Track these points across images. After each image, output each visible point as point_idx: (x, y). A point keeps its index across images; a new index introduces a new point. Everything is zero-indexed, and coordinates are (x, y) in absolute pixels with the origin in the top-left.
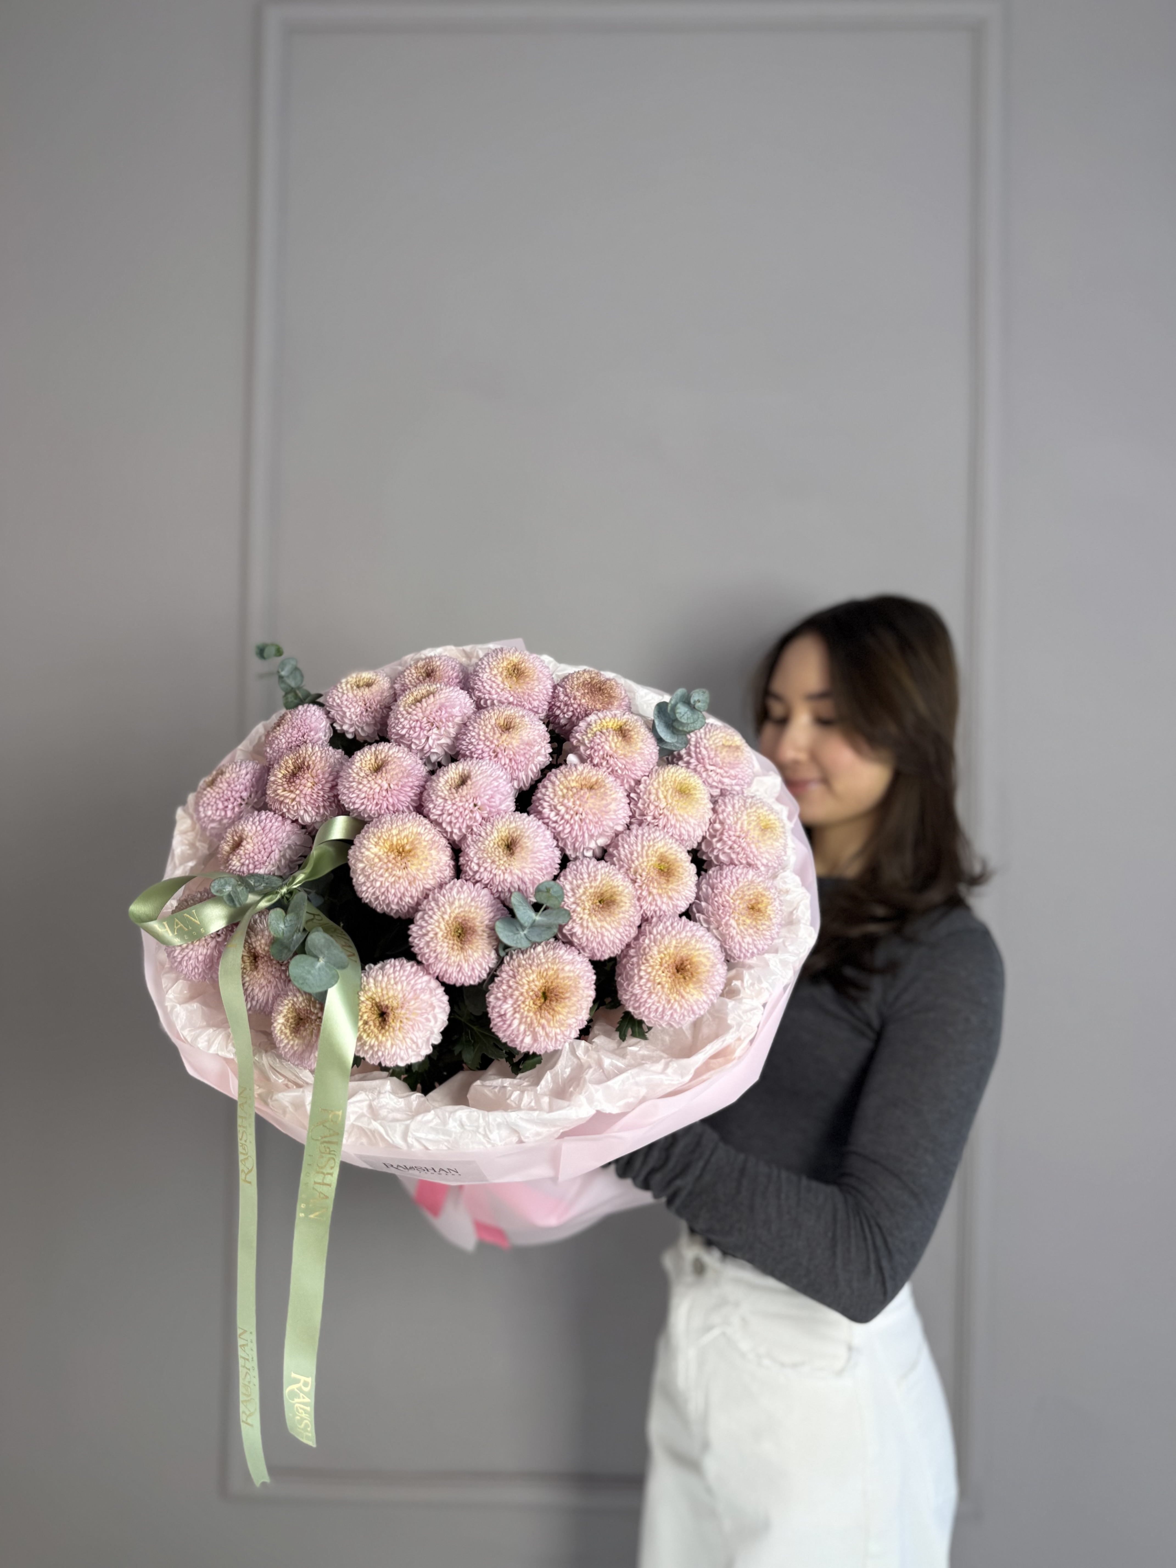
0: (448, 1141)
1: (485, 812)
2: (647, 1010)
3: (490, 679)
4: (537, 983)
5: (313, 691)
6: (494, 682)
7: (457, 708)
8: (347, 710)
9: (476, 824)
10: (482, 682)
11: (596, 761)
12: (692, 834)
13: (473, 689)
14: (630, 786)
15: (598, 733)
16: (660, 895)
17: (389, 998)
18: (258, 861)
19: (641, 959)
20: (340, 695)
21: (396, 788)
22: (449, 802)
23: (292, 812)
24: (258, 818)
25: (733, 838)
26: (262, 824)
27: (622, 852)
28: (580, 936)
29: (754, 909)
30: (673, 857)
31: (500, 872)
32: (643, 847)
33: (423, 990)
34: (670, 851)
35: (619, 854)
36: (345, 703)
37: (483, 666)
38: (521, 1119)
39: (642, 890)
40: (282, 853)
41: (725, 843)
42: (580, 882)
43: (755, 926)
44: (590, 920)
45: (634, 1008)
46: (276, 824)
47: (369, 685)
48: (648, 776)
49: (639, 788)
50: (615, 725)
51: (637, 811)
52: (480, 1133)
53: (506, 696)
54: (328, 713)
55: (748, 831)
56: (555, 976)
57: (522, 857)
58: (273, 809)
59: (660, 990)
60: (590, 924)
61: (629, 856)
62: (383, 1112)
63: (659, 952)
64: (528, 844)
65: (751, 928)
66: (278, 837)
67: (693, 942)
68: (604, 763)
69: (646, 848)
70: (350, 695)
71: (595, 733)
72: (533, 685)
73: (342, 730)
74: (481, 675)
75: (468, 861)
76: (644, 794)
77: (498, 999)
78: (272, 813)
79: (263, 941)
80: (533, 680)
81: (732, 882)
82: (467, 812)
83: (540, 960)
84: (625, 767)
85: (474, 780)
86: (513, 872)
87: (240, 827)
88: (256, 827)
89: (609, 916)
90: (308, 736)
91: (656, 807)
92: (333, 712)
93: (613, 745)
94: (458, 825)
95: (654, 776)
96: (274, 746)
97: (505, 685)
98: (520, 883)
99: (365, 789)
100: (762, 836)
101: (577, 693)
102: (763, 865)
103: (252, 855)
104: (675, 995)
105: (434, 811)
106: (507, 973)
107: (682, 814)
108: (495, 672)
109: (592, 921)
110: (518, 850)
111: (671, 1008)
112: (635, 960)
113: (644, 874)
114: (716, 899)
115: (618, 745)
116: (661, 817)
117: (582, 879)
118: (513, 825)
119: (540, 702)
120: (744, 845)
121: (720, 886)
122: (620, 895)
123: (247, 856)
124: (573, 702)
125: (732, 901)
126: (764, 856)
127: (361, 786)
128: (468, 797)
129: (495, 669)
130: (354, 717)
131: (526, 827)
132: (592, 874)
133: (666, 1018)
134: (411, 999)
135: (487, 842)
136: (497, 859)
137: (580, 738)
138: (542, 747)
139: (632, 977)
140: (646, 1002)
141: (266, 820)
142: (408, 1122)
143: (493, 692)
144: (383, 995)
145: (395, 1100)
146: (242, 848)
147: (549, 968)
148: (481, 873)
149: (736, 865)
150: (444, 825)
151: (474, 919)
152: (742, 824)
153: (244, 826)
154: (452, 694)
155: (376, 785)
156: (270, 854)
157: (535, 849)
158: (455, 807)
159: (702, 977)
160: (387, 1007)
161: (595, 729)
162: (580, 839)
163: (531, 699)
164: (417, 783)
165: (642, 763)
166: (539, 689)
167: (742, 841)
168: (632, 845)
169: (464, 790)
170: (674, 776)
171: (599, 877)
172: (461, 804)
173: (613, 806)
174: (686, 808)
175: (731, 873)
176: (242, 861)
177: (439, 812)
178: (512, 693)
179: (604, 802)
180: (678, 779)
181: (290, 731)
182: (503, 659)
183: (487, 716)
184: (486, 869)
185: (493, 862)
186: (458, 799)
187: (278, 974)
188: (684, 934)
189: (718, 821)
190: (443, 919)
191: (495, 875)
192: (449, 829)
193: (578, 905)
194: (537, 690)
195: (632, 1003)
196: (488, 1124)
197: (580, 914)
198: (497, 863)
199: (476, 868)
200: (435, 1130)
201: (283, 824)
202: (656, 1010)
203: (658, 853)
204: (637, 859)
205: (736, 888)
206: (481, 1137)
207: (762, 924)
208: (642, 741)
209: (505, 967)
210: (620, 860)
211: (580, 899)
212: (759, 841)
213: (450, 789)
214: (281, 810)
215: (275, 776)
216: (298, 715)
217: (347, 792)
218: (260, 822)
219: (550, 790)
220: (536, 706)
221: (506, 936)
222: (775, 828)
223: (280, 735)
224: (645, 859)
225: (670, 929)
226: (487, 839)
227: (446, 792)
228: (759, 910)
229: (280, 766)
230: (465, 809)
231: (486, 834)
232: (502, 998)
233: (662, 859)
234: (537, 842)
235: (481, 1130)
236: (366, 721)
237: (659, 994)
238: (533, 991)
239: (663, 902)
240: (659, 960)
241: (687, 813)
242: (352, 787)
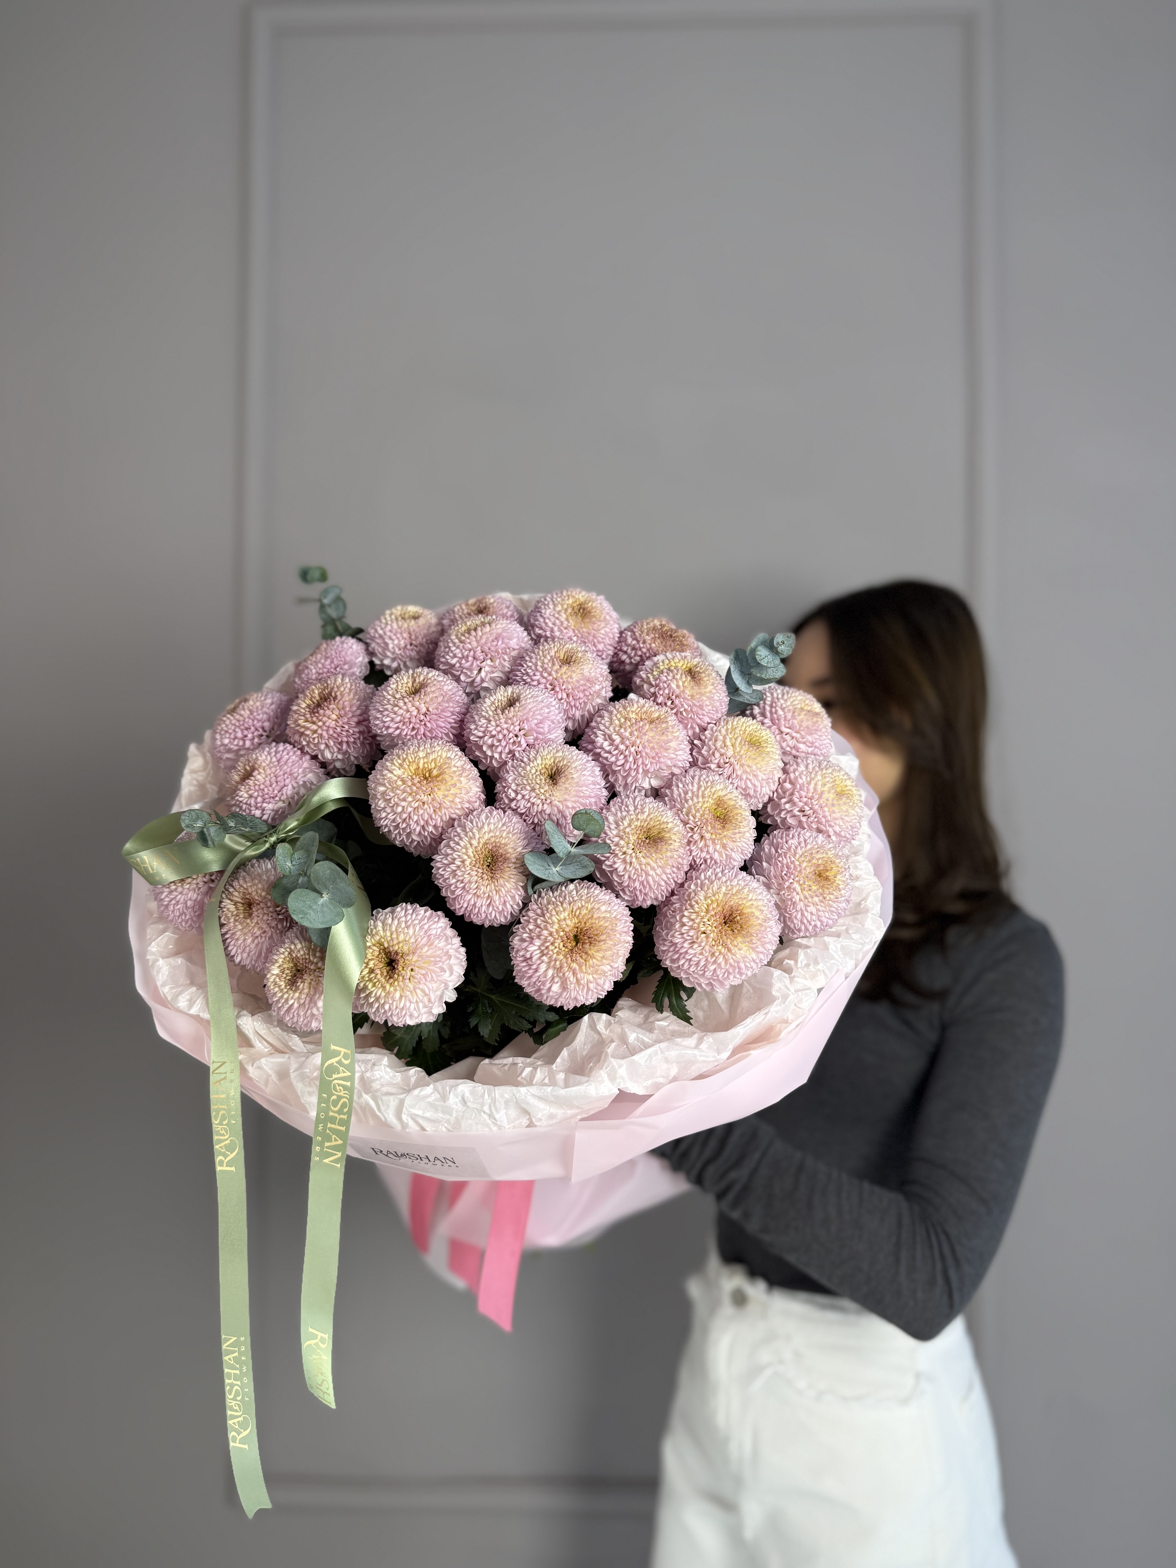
0: (448, 1121)
1: (532, 737)
2: (687, 963)
3: (554, 615)
4: (569, 922)
5: (354, 624)
6: (558, 618)
7: (515, 640)
8: (389, 642)
9: (519, 749)
10: (544, 619)
11: (660, 700)
12: (759, 789)
13: (533, 626)
14: (694, 733)
15: (665, 670)
16: (713, 841)
17: (399, 943)
18: (267, 794)
19: (685, 905)
20: (383, 626)
21: (435, 711)
22: (493, 723)
23: (312, 746)
24: (275, 749)
25: (805, 800)
26: (278, 756)
27: (676, 792)
28: (622, 874)
29: (822, 876)
30: (733, 803)
31: (539, 801)
32: (699, 787)
33: (438, 937)
34: (729, 796)
35: (672, 794)
36: (389, 634)
37: (546, 603)
38: (533, 1095)
39: (694, 833)
40: (295, 790)
41: (794, 804)
42: (624, 813)
43: (821, 894)
44: (634, 855)
45: (673, 961)
46: (294, 757)
47: (416, 617)
48: (715, 724)
49: (704, 735)
50: (684, 667)
51: (700, 758)
52: (484, 1112)
53: (569, 635)
54: (367, 645)
55: (822, 793)
56: (590, 916)
57: (566, 788)
58: (293, 741)
59: (704, 939)
60: (634, 860)
61: (683, 795)
62: (376, 1085)
63: (706, 898)
64: (574, 776)
65: (817, 896)
66: (293, 772)
67: (746, 891)
68: (669, 703)
69: (703, 788)
70: (395, 626)
71: (662, 671)
72: (599, 625)
73: (383, 665)
74: (543, 611)
75: (504, 787)
76: (710, 740)
77: (523, 940)
78: (292, 746)
79: (260, 886)
80: (600, 621)
81: (799, 843)
82: (511, 735)
83: (573, 898)
84: (691, 709)
85: (523, 702)
86: (554, 803)
87: (254, 756)
88: (271, 758)
89: (656, 852)
90: (341, 669)
91: (722, 755)
92: (373, 645)
93: (681, 684)
94: (499, 749)
95: (722, 723)
96: (303, 676)
97: (569, 622)
98: (559, 816)
99: (401, 711)
100: (837, 800)
101: (647, 637)
102: (835, 832)
103: (262, 787)
104: (720, 947)
105: (475, 732)
106: (534, 911)
107: (750, 764)
108: (559, 608)
109: (637, 858)
110: (563, 780)
111: (715, 962)
112: (677, 905)
113: (698, 815)
114: (780, 859)
115: (686, 684)
116: (726, 765)
117: (628, 812)
118: (560, 754)
119: (605, 646)
120: (816, 807)
121: (786, 846)
122: (669, 832)
123: (257, 787)
124: (642, 645)
125: (797, 863)
126: (837, 822)
127: (396, 709)
128: (515, 719)
129: (560, 606)
130: (397, 650)
131: (575, 758)
132: (639, 807)
133: (708, 974)
134: (424, 945)
135: (528, 768)
136: (538, 786)
137: (644, 676)
138: (603, 688)
139: (673, 925)
140: (686, 952)
141: (283, 751)
142: (402, 1096)
143: (556, 629)
144: (392, 939)
145: (391, 1074)
146: (252, 778)
147: (582, 906)
148: (518, 801)
149: (804, 829)
150: (485, 748)
151: (506, 845)
152: (816, 784)
153: (258, 755)
154: (510, 626)
155: (414, 708)
156: (282, 788)
157: (581, 783)
158: (499, 729)
159: (752, 931)
160: (397, 953)
161: (662, 668)
162: (633, 773)
163: (596, 641)
164: (458, 709)
165: (710, 708)
166: (606, 631)
167: (815, 803)
168: (688, 785)
169: (511, 712)
170: (744, 725)
171: (647, 810)
172: (505, 726)
173: (673, 744)
174: (755, 759)
175: (799, 835)
176: (250, 792)
177: (481, 734)
178: (576, 632)
179: (664, 738)
180: (748, 730)
181: (323, 661)
182: (568, 596)
183: (546, 647)
184: (523, 796)
185: (533, 790)
186: (503, 721)
187: (273, 924)
188: (735, 882)
189: (788, 781)
190: (471, 845)
191: (533, 804)
192: (489, 753)
193: (621, 838)
194: (603, 632)
195: (670, 954)
196: (494, 1100)
197: (623, 847)
198: (537, 791)
199: (513, 795)
200: (432, 1106)
201: (301, 759)
202: (697, 964)
203: (715, 796)
204: (692, 799)
205: (803, 850)
206: (486, 1117)
207: (830, 893)
208: (713, 685)
209: (533, 906)
210: (672, 799)
211: (624, 832)
212: (833, 805)
213: (496, 710)
214: (300, 743)
215: (299, 705)
216: (333, 645)
217: (380, 716)
218: (276, 752)
219: (606, 719)
220: (601, 649)
221: (537, 868)
222: (852, 796)
223: (311, 664)
224: (700, 799)
225: (720, 875)
226: (529, 765)
227: (491, 713)
228: (827, 879)
229: (306, 696)
230: (510, 732)
231: (529, 760)
232: (528, 939)
233: (719, 803)
234: (584, 775)
235: (486, 1109)
236: (410, 655)
237: (703, 944)
238: (563, 931)
239: (715, 850)
240: (706, 906)
241: (756, 765)
242: (387, 710)
